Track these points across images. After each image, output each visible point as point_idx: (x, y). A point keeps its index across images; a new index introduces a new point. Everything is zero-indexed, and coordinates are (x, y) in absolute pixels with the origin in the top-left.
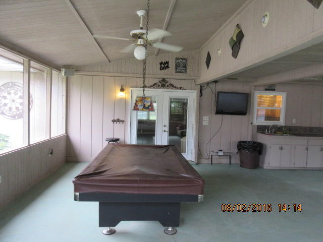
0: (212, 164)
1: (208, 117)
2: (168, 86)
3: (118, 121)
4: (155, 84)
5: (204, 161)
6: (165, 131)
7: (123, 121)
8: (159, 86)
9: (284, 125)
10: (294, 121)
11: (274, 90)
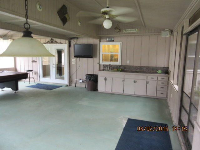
0: (76, 86)
1: (74, 59)
2: (54, 42)
3: (34, 61)
4: (48, 42)
5: (74, 85)
6: (54, 67)
7: (36, 61)
8: (50, 42)
9: (120, 64)
10: (128, 62)
11: (113, 41)
